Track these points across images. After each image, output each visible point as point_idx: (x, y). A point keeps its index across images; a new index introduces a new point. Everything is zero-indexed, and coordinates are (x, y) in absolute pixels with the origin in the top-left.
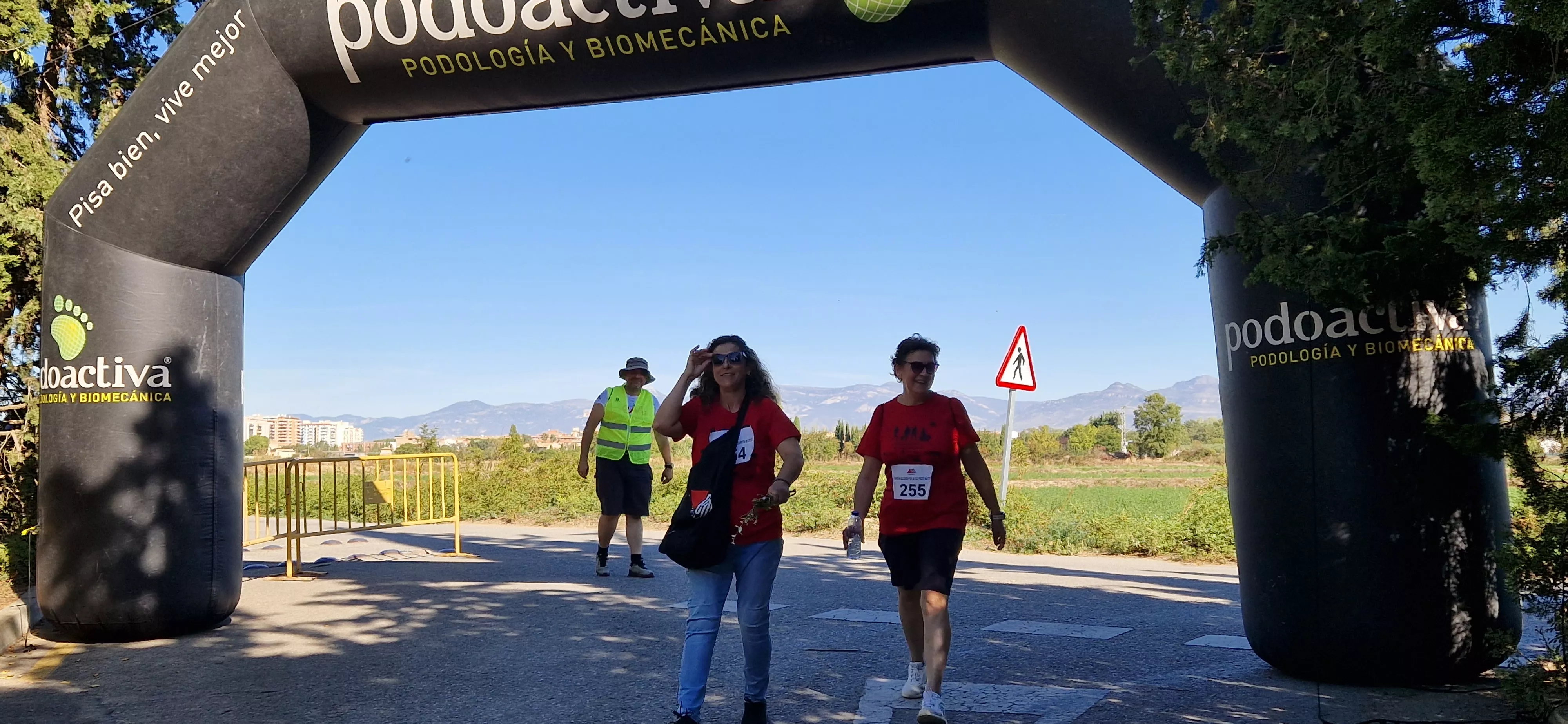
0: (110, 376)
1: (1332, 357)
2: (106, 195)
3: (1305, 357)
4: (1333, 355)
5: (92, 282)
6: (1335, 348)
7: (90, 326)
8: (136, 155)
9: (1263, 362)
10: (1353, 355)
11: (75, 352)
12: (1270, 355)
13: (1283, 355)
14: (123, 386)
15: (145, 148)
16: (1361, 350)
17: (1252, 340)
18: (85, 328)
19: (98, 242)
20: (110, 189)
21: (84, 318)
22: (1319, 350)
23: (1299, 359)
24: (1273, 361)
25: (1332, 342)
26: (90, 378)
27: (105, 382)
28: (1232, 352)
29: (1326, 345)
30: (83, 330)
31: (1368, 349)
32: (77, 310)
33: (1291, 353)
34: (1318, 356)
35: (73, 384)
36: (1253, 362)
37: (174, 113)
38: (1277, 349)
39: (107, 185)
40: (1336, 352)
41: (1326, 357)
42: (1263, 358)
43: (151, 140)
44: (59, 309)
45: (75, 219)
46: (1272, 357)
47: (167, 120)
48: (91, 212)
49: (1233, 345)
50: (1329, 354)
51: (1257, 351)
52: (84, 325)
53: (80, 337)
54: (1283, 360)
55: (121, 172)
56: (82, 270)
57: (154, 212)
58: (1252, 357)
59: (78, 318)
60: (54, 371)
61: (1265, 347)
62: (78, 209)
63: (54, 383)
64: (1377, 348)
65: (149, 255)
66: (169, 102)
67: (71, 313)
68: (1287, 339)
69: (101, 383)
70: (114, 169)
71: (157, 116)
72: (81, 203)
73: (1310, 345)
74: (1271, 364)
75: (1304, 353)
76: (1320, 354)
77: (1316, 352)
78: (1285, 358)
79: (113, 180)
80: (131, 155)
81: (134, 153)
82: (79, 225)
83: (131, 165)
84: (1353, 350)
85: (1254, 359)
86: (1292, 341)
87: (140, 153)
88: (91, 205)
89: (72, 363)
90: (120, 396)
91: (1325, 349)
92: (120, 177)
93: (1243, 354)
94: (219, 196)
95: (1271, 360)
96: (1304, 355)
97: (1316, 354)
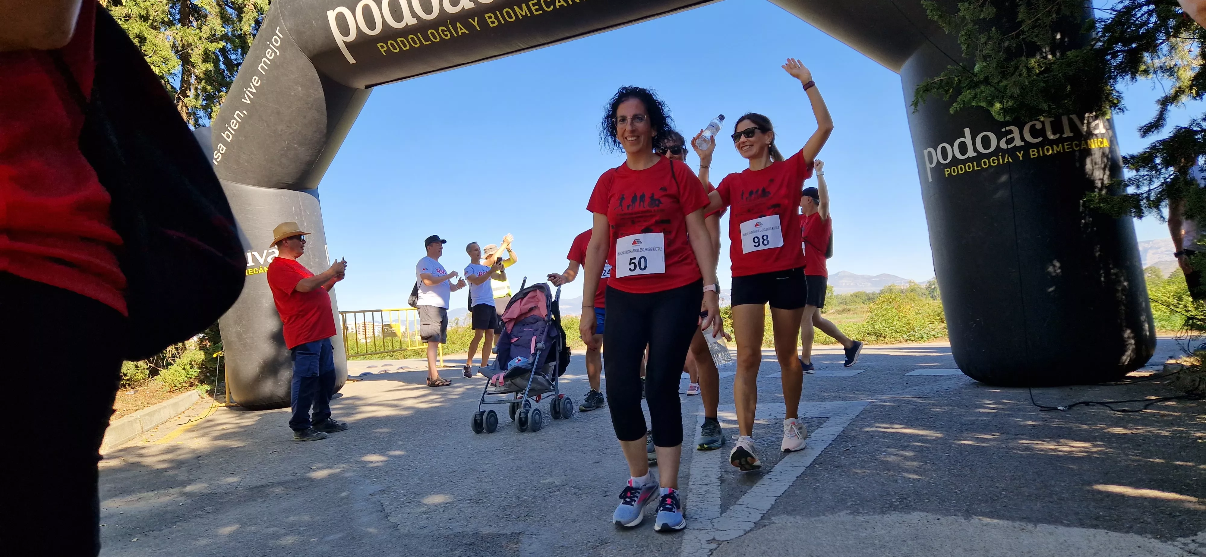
1: (1005, 162)
2: (223, 152)
4: (1006, 161)
6: (1007, 156)
9: (954, 172)
10: (1021, 158)
12: (959, 166)
13: (969, 166)
14: (254, 264)
15: (240, 121)
16: (1026, 155)
17: (945, 157)
20: (225, 148)
22: (996, 158)
23: (981, 167)
24: (962, 170)
25: (1005, 152)
28: (930, 168)
29: (1000, 154)
31: (1031, 153)
33: (975, 163)
36: (947, 173)
37: (252, 97)
38: (964, 162)
39: (222, 146)
40: (1008, 159)
41: (1001, 162)
42: (954, 169)
43: (241, 115)
46: (961, 168)
47: (249, 102)
49: (930, 163)
50: (1003, 161)
51: (949, 165)
54: (969, 168)
55: (229, 137)
57: (252, 159)
58: (946, 170)
61: (955, 161)
64: (1038, 152)
66: (248, 91)
68: (970, 154)
70: (224, 136)
71: (243, 100)
73: (988, 156)
75: (985, 162)
76: (996, 161)
77: (993, 160)
78: (970, 168)
79: (225, 143)
80: (233, 126)
83: (234, 132)
84: (1020, 156)
85: (948, 171)
86: (975, 154)
87: (238, 124)
88: (216, 160)
91: (1000, 157)
92: (229, 140)
93: (938, 169)
94: (288, 144)
95: (961, 170)
96: (985, 164)
97: (994, 162)
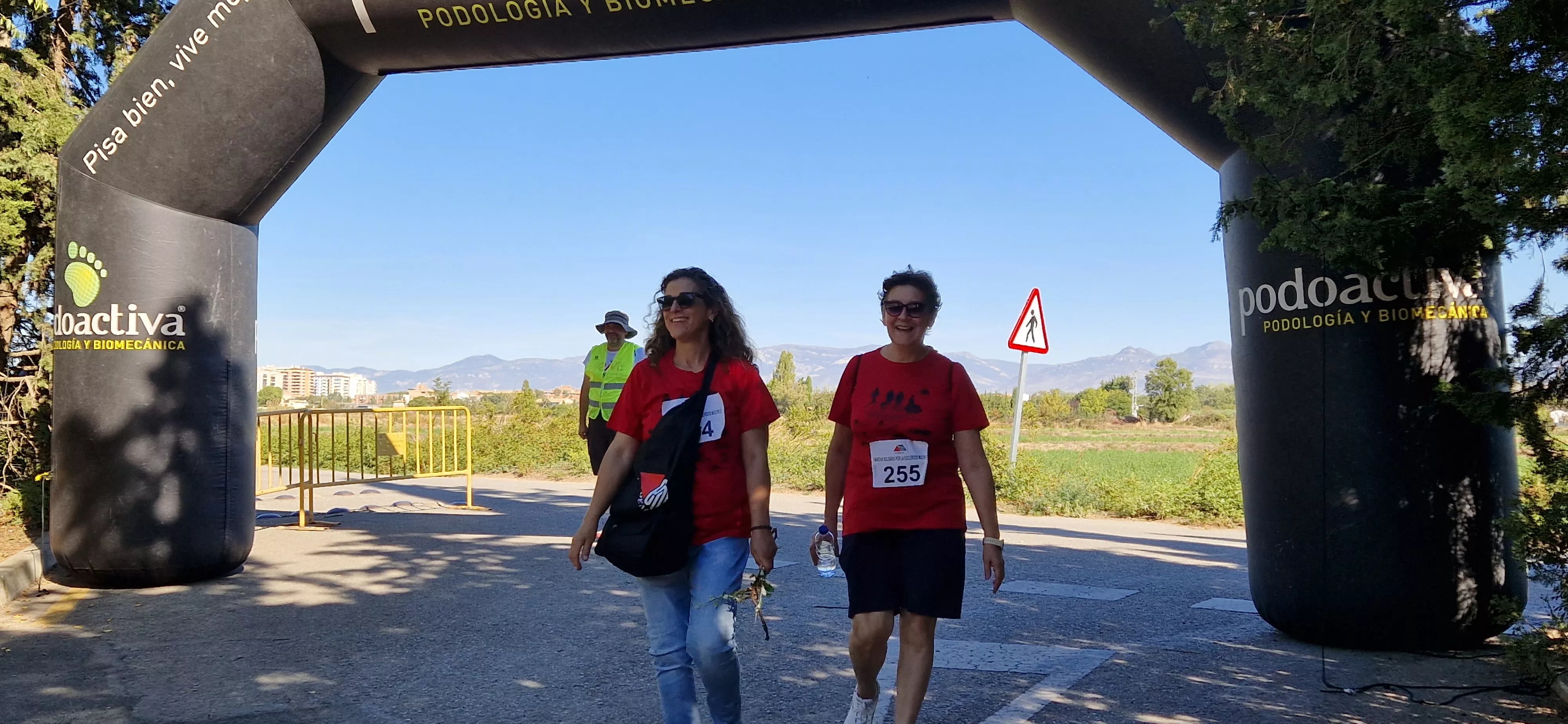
0: (123, 323)
1: (1345, 323)
2: (121, 142)
3: (1318, 323)
4: (1346, 321)
5: (106, 230)
6: (1348, 314)
7: (104, 273)
8: (150, 102)
9: (1276, 328)
10: (1366, 321)
11: (89, 300)
12: (1283, 321)
13: (1296, 321)
14: (137, 333)
15: (160, 95)
16: (1374, 316)
17: (1266, 304)
18: (99, 275)
19: (112, 189)
20: (125, 136)
21: (98, 264)
22: (1332, 316)
23: (1312, 325)
24: (1286, 327)
26: (104, 325)
27: (119, 329)
28: (1245, 317)
29: (1339, 311)
30: (97, 277)
31: (1381, 316)
32: (91, 257)
33: (1304, 319)
34: (1330, 322)
35: (87, 331)
37: (188, 60)
38: (1290, 315)
39: (121, 132)
40: (1349, 319)
41: (1339, 323)
42: (1276, 323)
43: (166, 88)
44: (72, 256)
45: (89, 165)
46: (1286, 323)
47: (181, 67)
48: (106, 158)
49: (1247, 310)
50: (1343, 319)
51: (1270, 317)
52: (98, 272)
53: (94, 285)
54: (1296, 325)
55: (134, 118)
56: (95, 218)
57: (169, 160)
58: (1265, 322)
59: (92, 265)
60: (68, 318)
61: (1278, 312)
62: (92, 156)
63: (67, 330)
64: (1390, 315)
65: (163, 203)
66: (184, 50)
67: (84, 260)
68: (1300, 304)
69: (115, 330)
70: (128, 116)
71: (171, 63)
72: (95, 150)
73: (1324, 311)
74: (1284, 329)
75: (1317, 319)
76: (1333, 320)
77: (1329, 318)
78: (1298, 324)
79: (127, 127)
80: (145, 102)
81: (148, 100)
82: (94, 172)
83: (145, 112)
84: (1366, 317)
85: (1267, 324)
86: (1306, 306)
87: (155, 100)
88: (106, 152)
89: (85, 310)
90: (133, 343)
91: (1339, 315)
92: (134, 124)
93: (1255, 320)
94: (233, 145)
95: (1284, 325)
96: (1318, 321)
97: (1329, 321)
